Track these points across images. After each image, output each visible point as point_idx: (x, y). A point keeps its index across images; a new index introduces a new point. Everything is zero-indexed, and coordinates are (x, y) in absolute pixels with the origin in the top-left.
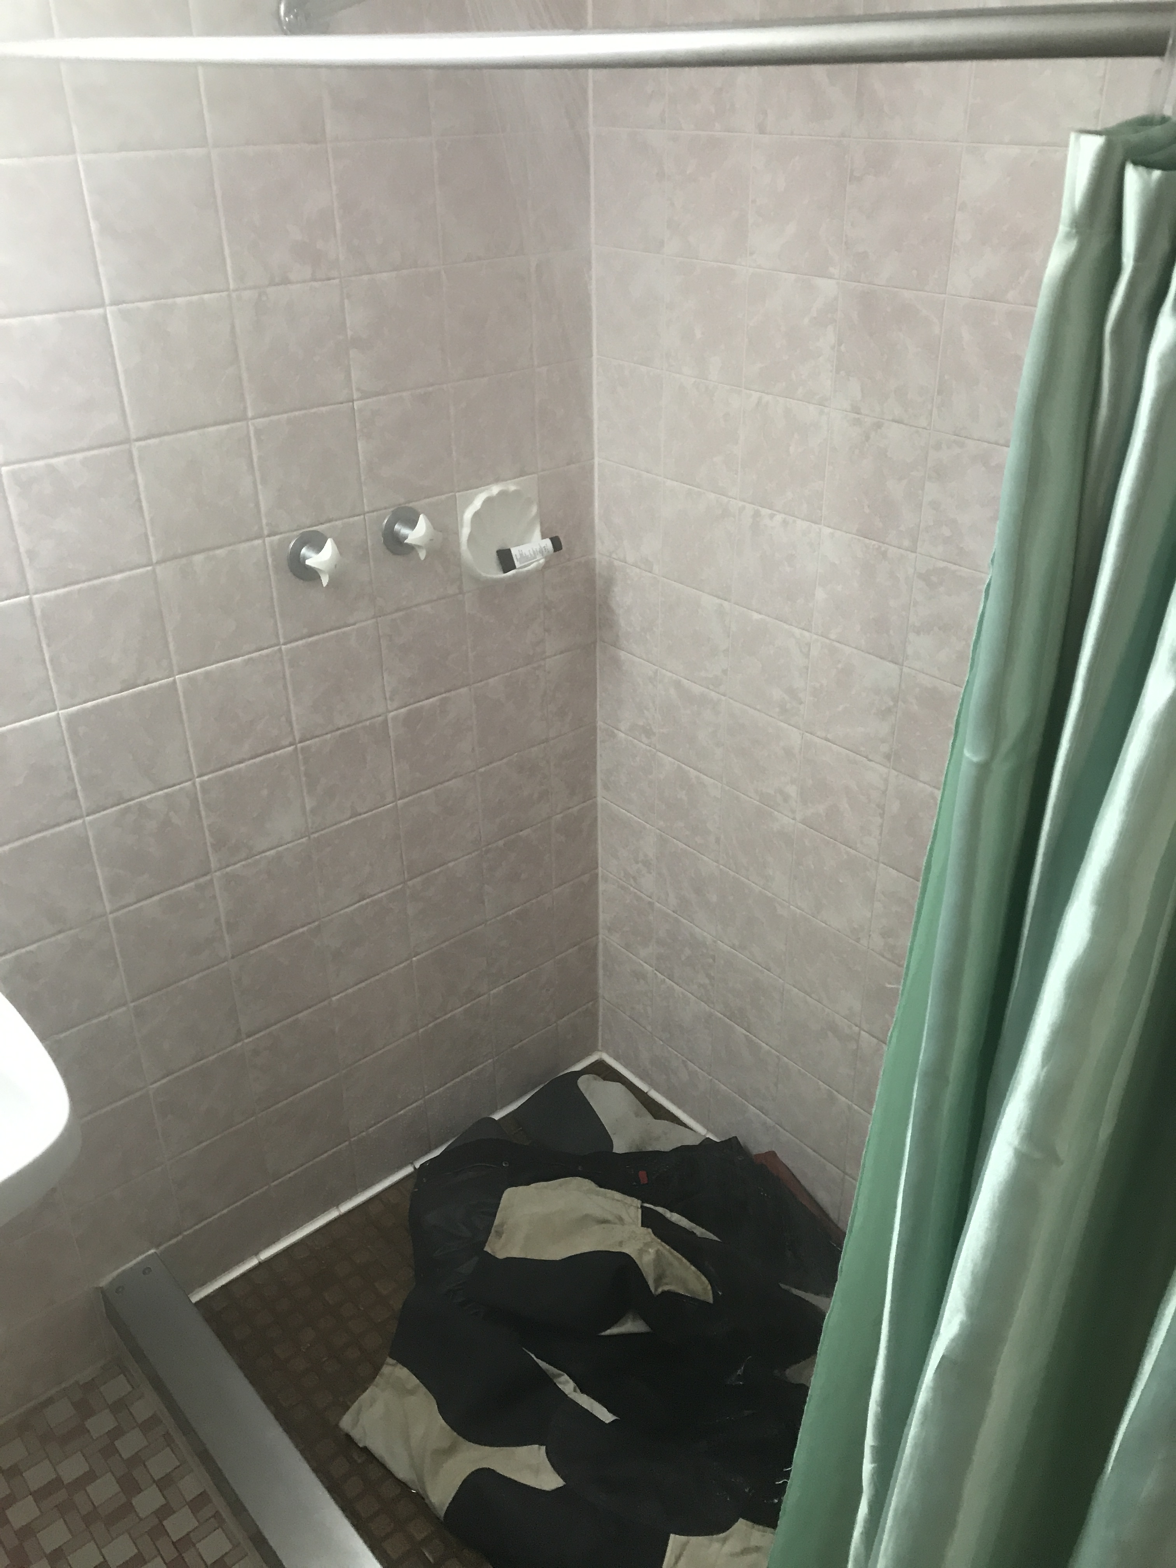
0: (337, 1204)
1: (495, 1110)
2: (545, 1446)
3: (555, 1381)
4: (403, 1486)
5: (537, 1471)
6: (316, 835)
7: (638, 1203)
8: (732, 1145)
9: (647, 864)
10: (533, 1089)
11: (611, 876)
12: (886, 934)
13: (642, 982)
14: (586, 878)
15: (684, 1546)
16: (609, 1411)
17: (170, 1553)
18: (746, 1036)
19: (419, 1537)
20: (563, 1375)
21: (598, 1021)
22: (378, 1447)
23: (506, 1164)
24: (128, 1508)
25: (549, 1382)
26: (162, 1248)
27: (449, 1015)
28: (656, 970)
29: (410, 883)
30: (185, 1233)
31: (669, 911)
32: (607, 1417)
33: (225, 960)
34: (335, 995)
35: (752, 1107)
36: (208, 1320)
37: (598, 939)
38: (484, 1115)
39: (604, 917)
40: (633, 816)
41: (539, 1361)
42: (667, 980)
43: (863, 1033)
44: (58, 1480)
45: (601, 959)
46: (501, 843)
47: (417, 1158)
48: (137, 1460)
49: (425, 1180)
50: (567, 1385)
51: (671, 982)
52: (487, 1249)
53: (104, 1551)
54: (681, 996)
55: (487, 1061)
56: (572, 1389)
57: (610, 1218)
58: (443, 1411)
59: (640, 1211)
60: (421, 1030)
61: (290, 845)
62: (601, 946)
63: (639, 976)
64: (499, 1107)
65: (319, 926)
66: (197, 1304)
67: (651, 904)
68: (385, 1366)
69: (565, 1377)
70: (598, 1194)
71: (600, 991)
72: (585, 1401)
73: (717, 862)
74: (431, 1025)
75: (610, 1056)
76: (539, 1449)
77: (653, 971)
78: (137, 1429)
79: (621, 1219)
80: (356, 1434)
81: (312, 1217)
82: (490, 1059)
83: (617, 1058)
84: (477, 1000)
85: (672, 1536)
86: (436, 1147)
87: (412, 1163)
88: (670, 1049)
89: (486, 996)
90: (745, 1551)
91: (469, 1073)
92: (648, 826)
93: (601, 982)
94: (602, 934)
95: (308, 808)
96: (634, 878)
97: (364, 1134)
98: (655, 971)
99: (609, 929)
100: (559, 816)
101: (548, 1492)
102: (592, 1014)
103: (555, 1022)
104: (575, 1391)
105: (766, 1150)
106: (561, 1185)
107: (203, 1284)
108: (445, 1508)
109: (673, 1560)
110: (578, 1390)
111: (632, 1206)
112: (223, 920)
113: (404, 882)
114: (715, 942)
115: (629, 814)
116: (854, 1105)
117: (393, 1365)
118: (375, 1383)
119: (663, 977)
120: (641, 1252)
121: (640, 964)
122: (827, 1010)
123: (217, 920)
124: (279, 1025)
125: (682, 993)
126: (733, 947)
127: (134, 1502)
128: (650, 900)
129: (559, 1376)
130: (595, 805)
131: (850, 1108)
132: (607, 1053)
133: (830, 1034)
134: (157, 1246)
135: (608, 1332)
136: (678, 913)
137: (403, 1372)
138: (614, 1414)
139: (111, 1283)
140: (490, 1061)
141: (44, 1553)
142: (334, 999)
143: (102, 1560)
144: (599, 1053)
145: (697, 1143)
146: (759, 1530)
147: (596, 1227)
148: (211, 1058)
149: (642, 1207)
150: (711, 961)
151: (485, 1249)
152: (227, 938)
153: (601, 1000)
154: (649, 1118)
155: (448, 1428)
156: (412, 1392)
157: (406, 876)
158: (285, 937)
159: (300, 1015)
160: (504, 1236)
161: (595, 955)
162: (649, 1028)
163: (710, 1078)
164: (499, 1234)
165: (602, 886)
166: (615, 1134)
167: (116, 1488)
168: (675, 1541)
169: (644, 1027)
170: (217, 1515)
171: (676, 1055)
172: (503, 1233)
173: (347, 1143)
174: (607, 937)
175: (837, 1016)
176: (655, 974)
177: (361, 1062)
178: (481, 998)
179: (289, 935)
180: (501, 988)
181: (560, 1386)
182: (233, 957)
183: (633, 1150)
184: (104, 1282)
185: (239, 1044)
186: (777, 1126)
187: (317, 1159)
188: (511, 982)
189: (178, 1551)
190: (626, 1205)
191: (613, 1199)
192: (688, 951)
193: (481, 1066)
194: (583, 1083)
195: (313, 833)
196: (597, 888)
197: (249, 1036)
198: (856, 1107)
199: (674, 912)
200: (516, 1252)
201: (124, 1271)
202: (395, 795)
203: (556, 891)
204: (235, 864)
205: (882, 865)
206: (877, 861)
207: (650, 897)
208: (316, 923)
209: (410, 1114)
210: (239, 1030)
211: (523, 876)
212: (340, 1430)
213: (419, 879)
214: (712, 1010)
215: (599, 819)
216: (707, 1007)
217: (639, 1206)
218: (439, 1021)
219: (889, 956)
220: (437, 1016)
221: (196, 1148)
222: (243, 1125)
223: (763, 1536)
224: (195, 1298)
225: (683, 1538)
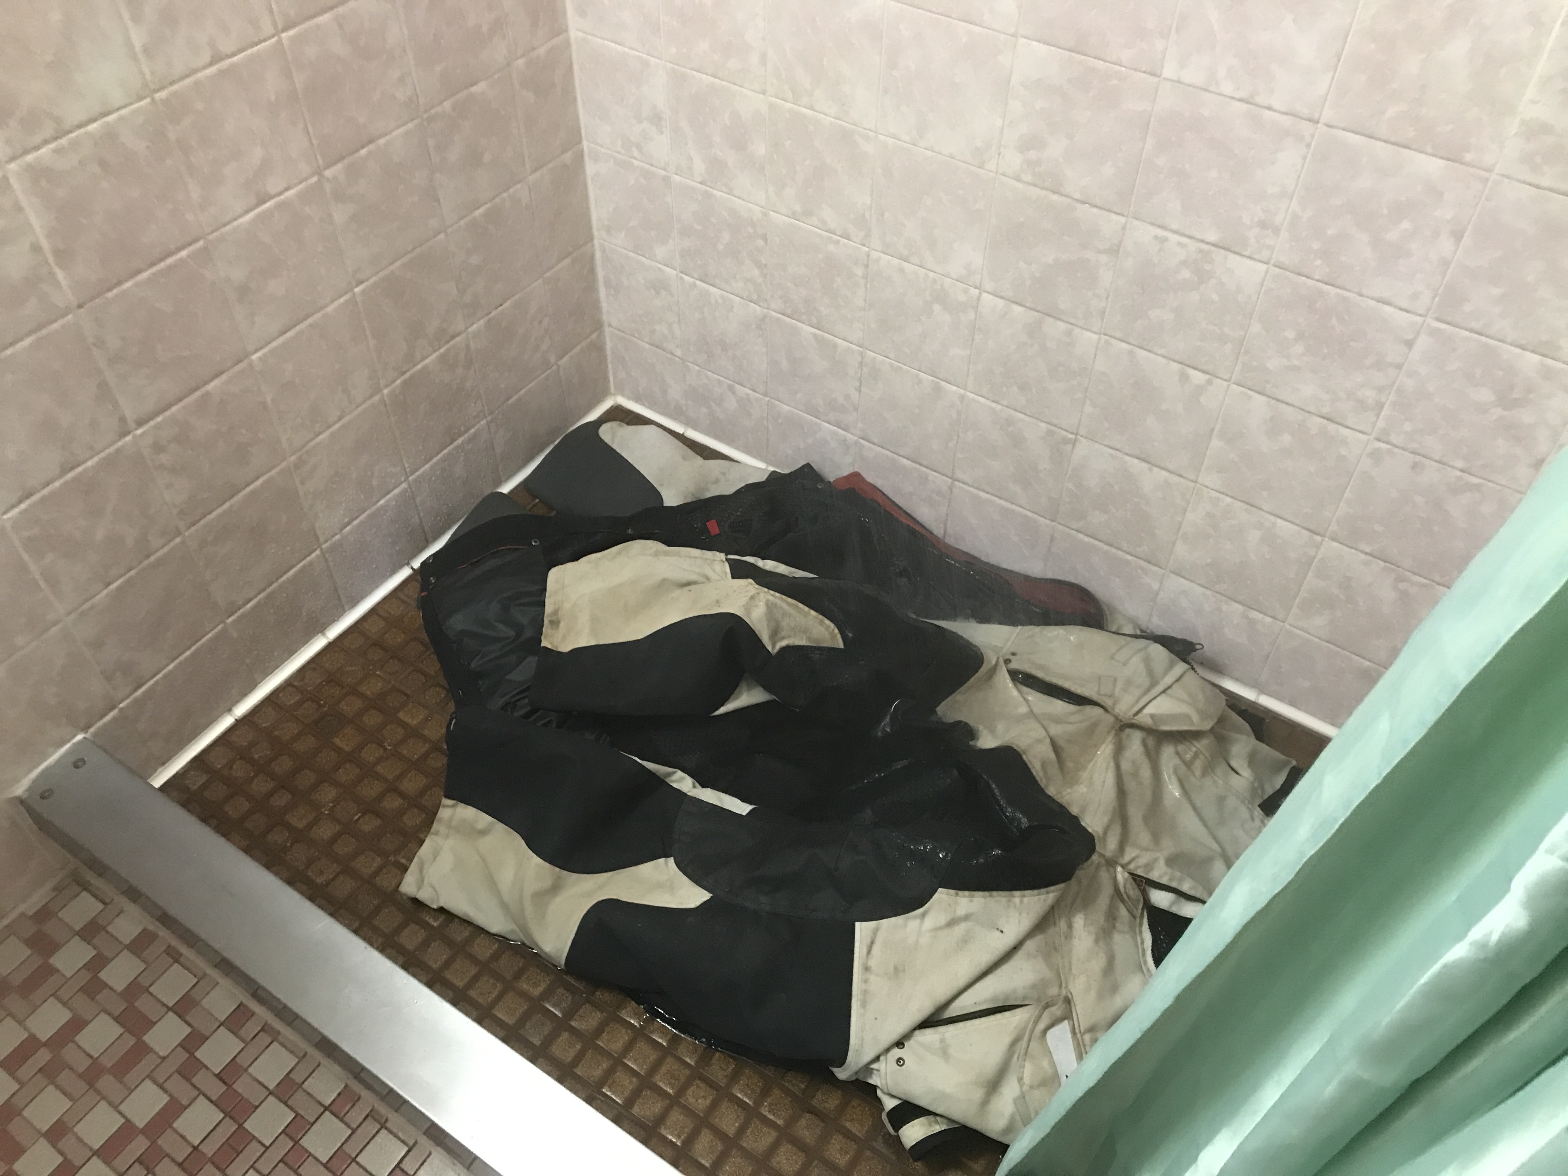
0: (322, 629)
1: (500, 482)
2: (672, 858)
3: (668, 780)
4: (501, 939)
5: (671, 888)
6: (162, 95)
7: (722, 556)
8: (807, 473)
9: (656, 119)
10: (541, 450)
11: (603, 150)
12: (1028, 144)
13: (663, 293)
14: (568, 157)
15: (876, 931)
16: (743, 800)
17: (217, 1089)
18: (815, 336)
19: (536, 992)
20: (675, 772)
21: (606, 359)
22: (458, 904)
23: (535, 542)
24: (141, 1050)
25: (660, 783)
26: (92, 730)
27: (419, 366)
28: (682, 272)
29: (328, 173)
30: (121, 705)
31: (694, 184)
32: (742, 808)
33: (67, 311)
34: (256, 351)
35: (827, 425)
36: (185, 804)
37: (593, 245)
38: (488, 491)
39: (598, 214)
40: (626, 50)
41: (644, 763)
42: (698, 283)
43: (985, 295)
44: (32, 1038)
45: (600, 273)
46: (447, 104)
47: (414, 556)
48: (134, 989)
49: (432, 580)
50: (683, 783)
51: (704, 284)
52: (544, 643)
53: (122, 1108)
54: (720, 301)
55: (478, 422)
56: (691, 785)
57: (693, 577)
58: (532, 845)
59: (727, 564)
60: (386, 391)
61: (123, 112)
62: (598, 255)
63: (659, 286)
64: (503, 479)
65: (205, 249)
66: (164, 788)
67: (666, 180)
68: (441, 809)
69: (680, 774)
70: (666, 554)
71: (605, 318)
72: (710, 796)
73: (764, 93)
74: (398, 382)
75: (629, 398)
76: (666, 863)
77: (677, 275)
78: (126, 952)
79: (708, 579)
80: (424, 895)
81: (291, 652)
82: (483, 420)
83: (638, 399)
84: (452, 343)
85: (858, 925)
86: (436, 538)
87: (408, 564)
88: (710, 373)
89: (464, 335)
90: (952, 923)
91: (460, 441)
92: (653, 60)
93: (604, 305)
94: (598, 235)
95: (138, 43)
96: (639, 147)
97: (338, 537)
98: (681, 275)
99: (608, 230)
100: (521, 62)
101: (693, 909)
102: (599, 348)
103: (555, 364)
104: (694, 787)
105: (846, 472)
106: (619, 553)
107: (164, 761)
108: (565, 955)
109: (865, 951)
110: (697, 785)
111: (714, 560)
112: (45, 244)
113: (319, 172)
114: (765, 215)
115: (620, 48)
116: (968, 394)
117: (453, 806)
118: (432, 830)
119: (691, 280)
120: (748, 609)
121: (659, 269)
122: (931, 274)
123: (36, 248)
124: (181, 404)
125: (722, 297)
126: (794, 216)
127: (146, 1038)
128: (664, 173)
129: (670, 775)
130: (567, 44)
131: (962, 398)
132: (623, 395)
133: (937, 308)
134: (85, 729)
135: (722, 710)
136: (708, 184)
137: (468, 812)
138: (751, 804)
139: (30, 789)
140: (483, 422)
141: (39, 1131)
142: (255, 357)
143: (123, 1120)
144: (613, 398)
145: (764, 479)
146: (964, 896)
147: (677, 593)
148: (89, 463)
149: (727, 559)
150: (760, 243)
151: (542, 645)
152: (60, 275)
153: (607, 330)
154: (699, 460)
155: (547, 864)
156: (483, 833)
157: (321, 162)
158: (154, 269)
159: (210, 387)
160: (562, 625)
161: (592, 270)
162: (678, 353)
163: (767, 399)
164: (555, 624)
165: (590, 168)
166: (662, 485)
167: (118, 1030)
168: (862, 930)
169: (672, 354)
170: (265, 1028)
171: (719, 380)
172: (559, 622)
173: (318, 552)
174: (605, 241)
175: (948, 281)
176: (681, 278)
177: (312, 443)
178: (458, 339)
179: (162, 265)
180: (482, 322)
181: (675, 785)
182: (80, 306)
183: (689, 500)
184: (20, 790)
185: (128, 438)
186: (861, 441)
187: (284, 578)
188: (494, 313)
189: (225, 1083)
190: (708, 562)
191: (690, 557)
192: (726, 237)
193: (473, 431)
194: (606, 433)
195: (158, 90)
196: (584, 171)
197: (140, 423)
198: (971, 395)
199: (701, 183)
200: (584, 641)
201: (47, 769)
202: (275, 24)
203: (531, 178)
204: (37, 148)
205: (1022, 41)
206: (1014, 35)
207: (665, 170)
208: (201, 244)
209: (394, 503)
210: (122, 419)
211: (487, 157)
212: (402, 895)
213: (340, 166)
214: (766, 310)
215: (576, 68)
216: (758, 308)
217: (724, 560)
218: (407, 375)
219: (1028, 178)
220: (404, 370)
221: (105, 592)
222: (166, 549)
223: (972, 901)
224: (158, 782)
225: (873, 924)
